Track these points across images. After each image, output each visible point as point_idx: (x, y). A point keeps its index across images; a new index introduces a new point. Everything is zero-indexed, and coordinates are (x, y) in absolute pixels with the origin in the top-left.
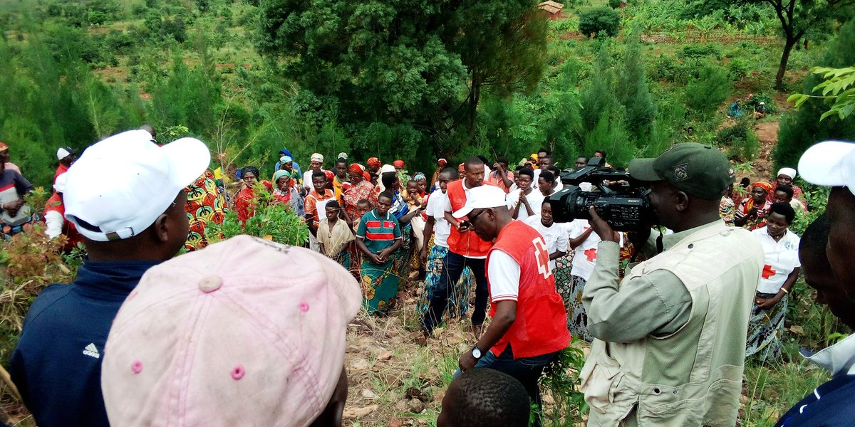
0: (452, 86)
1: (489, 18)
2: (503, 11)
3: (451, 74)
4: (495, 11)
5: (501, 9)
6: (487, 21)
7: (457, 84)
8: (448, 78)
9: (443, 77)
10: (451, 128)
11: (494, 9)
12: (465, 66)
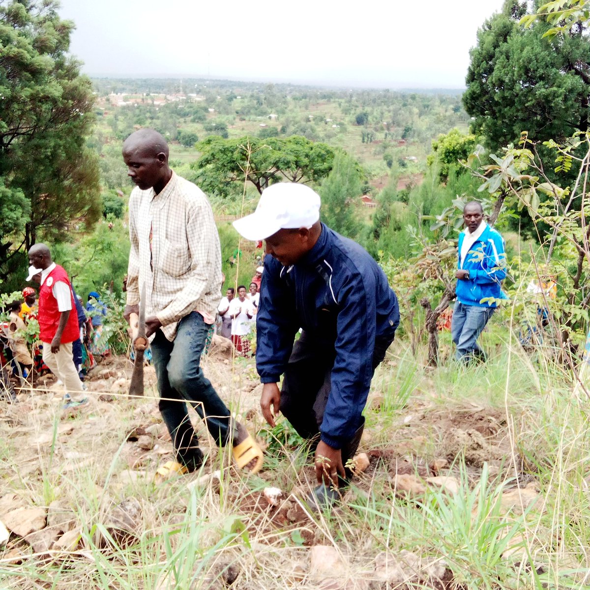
0: (18, 219)
1: (49, 154)
2: (62, 148)
3: (14, 206)
4: (54, 147)
5: (60, 146)
6: (47, 157)
7: (22, 217)
8: (11, 210)
9: (6, 210)
10: (7, 274)
11: (52, 144)
12: (28, 199)
